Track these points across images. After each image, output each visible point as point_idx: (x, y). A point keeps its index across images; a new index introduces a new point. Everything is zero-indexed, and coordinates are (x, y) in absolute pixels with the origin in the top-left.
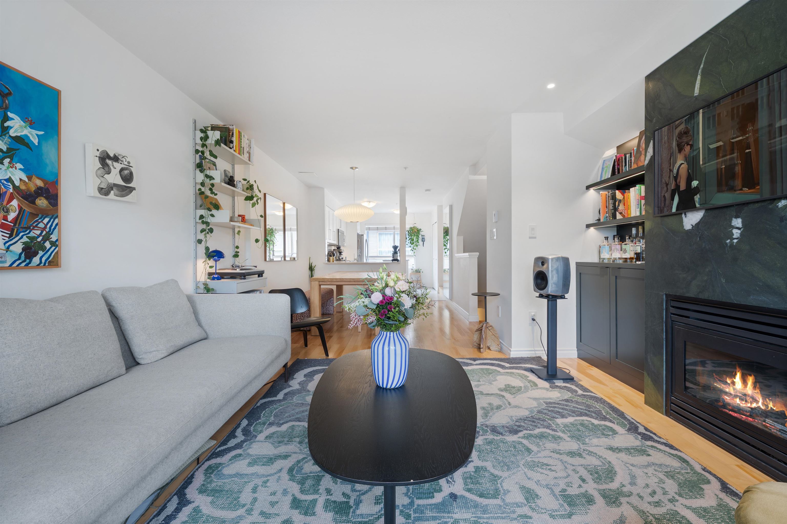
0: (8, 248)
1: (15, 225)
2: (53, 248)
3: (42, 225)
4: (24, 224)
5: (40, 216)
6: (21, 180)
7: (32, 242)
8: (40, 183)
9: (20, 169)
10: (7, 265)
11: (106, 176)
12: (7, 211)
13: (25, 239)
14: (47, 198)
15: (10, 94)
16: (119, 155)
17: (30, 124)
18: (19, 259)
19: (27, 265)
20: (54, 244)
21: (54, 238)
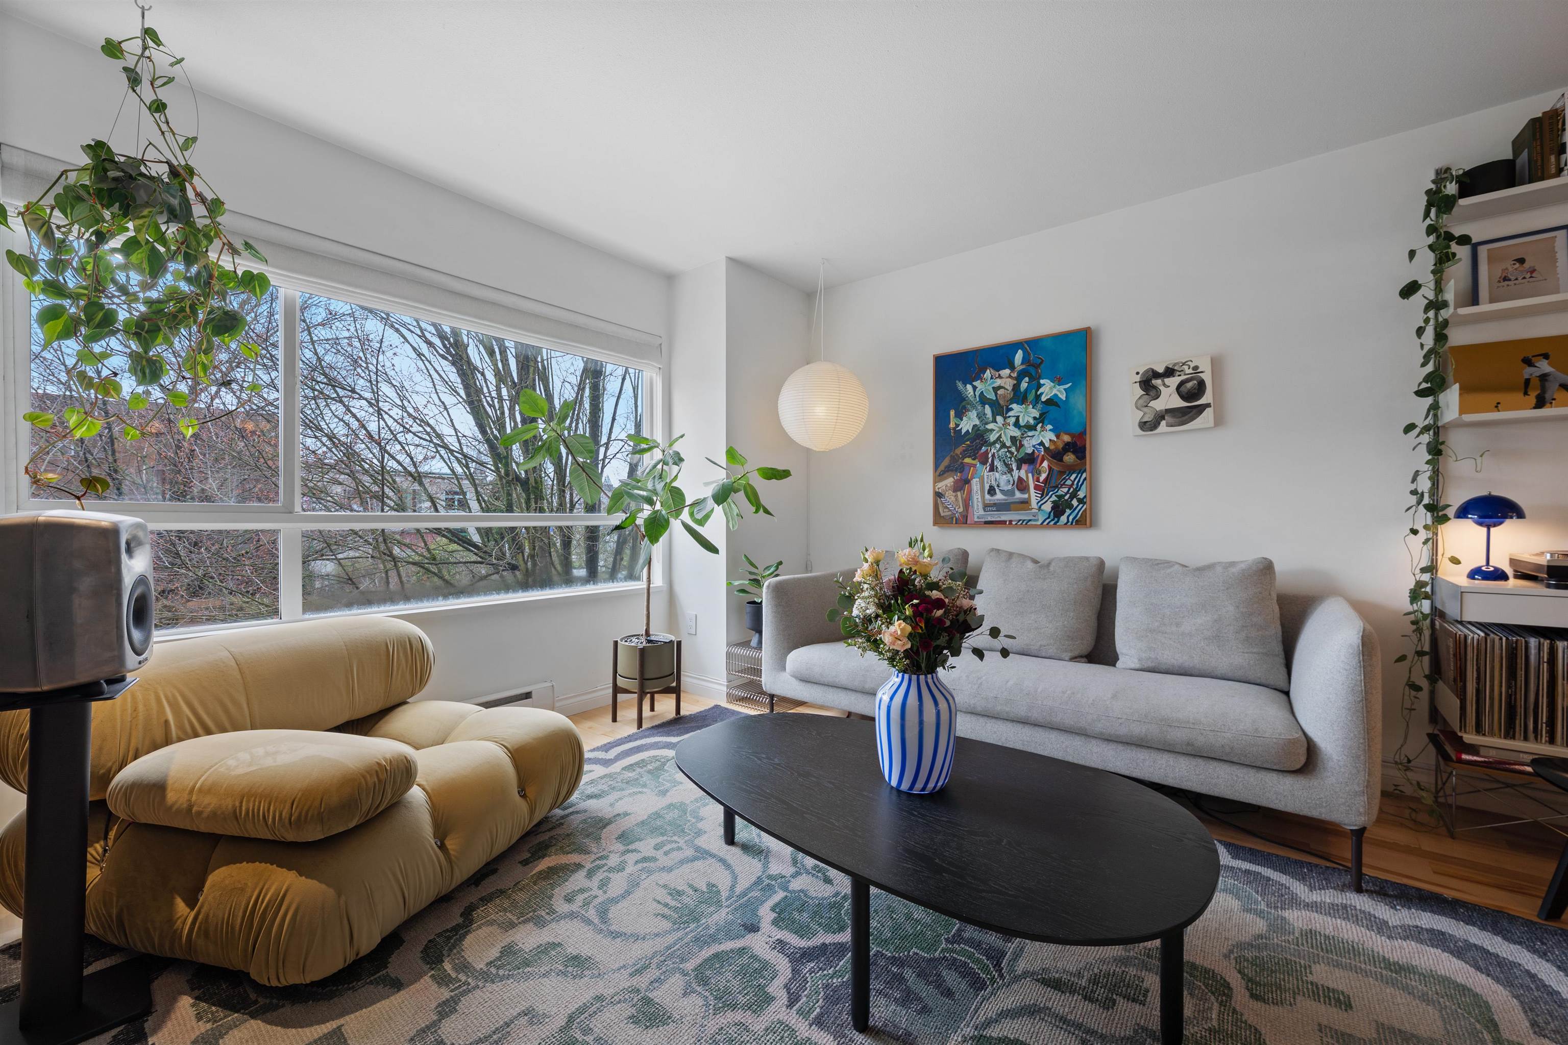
0: (1040, 507)
1: (1045, 485)
2: (1081, 505)
3: (1069, 482)
4: (1053, 483)
5: (1067, 472)
6: (1050, 440)
7: (1059, 500)
8: (1067, 438)
9: (1050, 430)
10: (1039, 523)
11: (1153, 404)
12: (1039, 473)
13: (1054, 498)
14: (1074, 453)
15: (1042, 361)
16: (1175, 365)
17: (1059, 381)
18: (1048, 518)
19: (1055, 524)
20: (1081, 501)
21: (1081, 494)
